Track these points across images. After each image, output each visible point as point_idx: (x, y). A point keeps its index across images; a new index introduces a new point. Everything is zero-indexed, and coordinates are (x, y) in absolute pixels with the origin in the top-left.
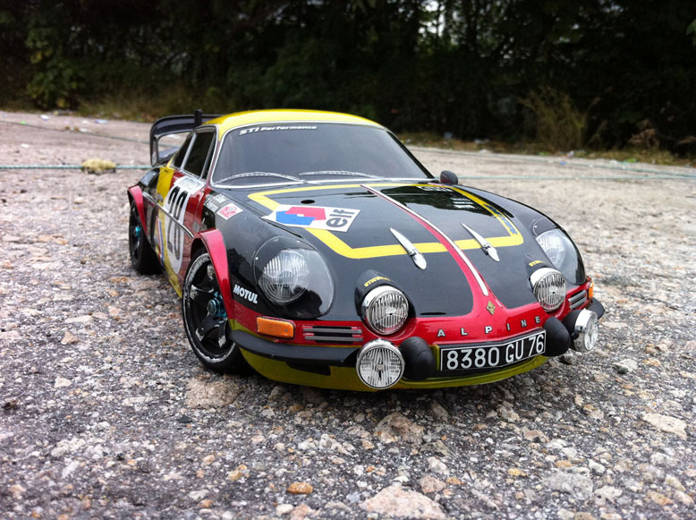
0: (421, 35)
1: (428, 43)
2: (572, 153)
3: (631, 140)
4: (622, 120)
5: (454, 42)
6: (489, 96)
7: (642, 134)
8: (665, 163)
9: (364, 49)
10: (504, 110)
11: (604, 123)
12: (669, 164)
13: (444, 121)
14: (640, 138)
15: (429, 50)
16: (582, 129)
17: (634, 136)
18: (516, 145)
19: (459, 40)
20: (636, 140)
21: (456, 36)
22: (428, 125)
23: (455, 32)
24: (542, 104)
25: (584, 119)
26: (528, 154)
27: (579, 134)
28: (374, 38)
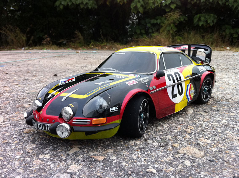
2: (23, 48)
3: (42, 42)
4: (38, 36)
7: (46, 40)
8: (56, 49)
11: (32, 37)
12: (57, 49)
14: (45, 41)
16: (25, 40)
17: (43, 41)
20: (44, 42)
25: (25, 36)
26: (7, 50)
27: (24, 42)
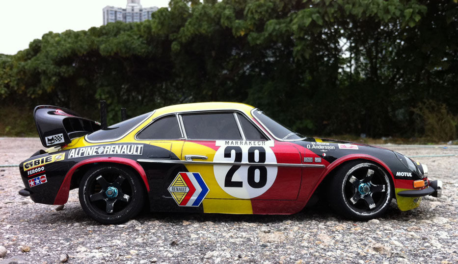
0: (340, 73)
1: (345, 78)
2: (450, 142)
5: (362, 75)
6: (389, 109)
9: (303, 85)
10: (401, 117)
13: (360, 127)
15: (346, 82)
16: (456, 126)
18: (411, 140)
19: (366, 74)
21: (363, 72)
22: (349, 130)
23: (363, 70)
24: (426, 111)
25: (456, 119)
27: (454, 130)
28: (309, 77)
